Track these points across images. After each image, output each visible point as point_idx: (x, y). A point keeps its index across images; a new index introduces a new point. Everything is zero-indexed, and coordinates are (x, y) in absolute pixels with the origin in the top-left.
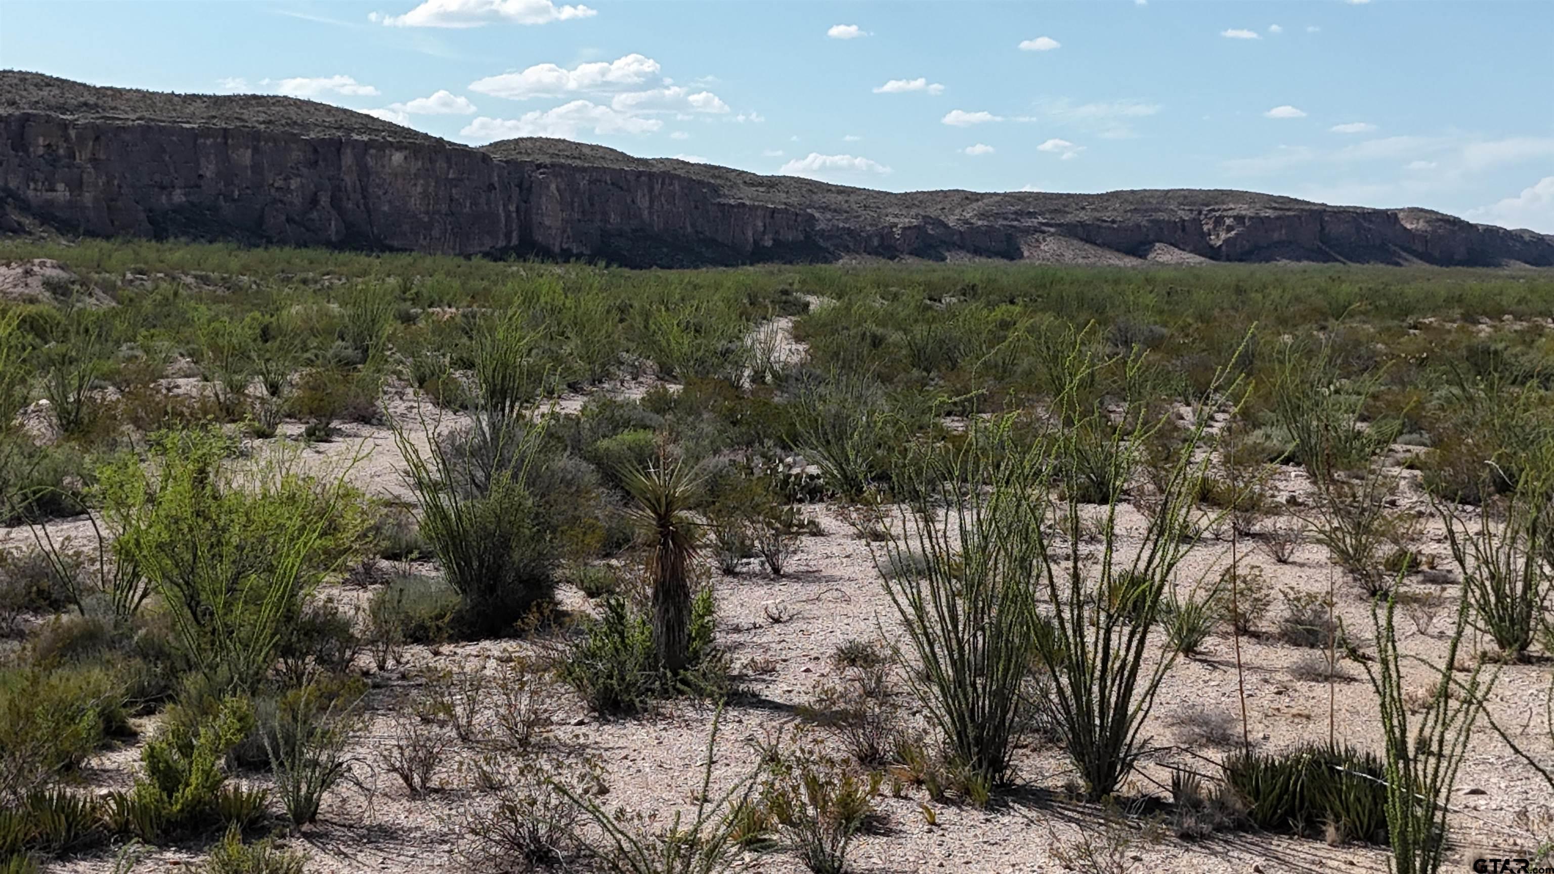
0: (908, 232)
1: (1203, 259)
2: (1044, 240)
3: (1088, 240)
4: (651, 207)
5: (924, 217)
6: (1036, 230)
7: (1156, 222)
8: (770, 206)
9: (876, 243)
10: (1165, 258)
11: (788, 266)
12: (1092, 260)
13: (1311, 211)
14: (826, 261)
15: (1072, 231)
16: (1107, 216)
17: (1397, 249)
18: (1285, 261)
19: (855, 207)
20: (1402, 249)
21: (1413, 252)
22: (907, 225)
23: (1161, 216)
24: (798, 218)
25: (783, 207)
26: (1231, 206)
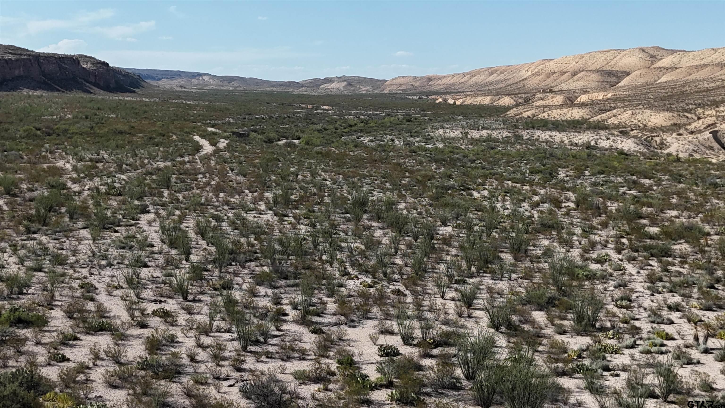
13: (33, 56)
18: (26, 90)
20: (85, 81)
21: (90, 83)
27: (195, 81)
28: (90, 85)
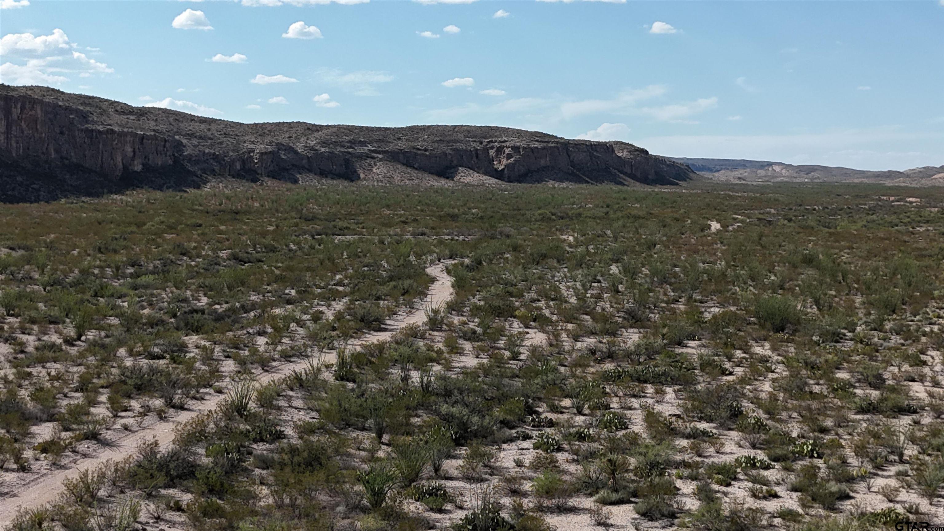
0: (265, 157)
2: (375, 165)
3: (408, 164)
5: (277, 144)
6: (367, 156)
7: (456, 150)
9: (238, 167)
10: (468, 180)
12: (416, 181)
13: (561, 143)
15: (397, 158)
16: (419, 145)
18: (552, 182)
19: (216, 135)
20: (619, 171)
21: (625, 174)
22: (264, 151)
23: (461, 146)
24: (167, 143)
25: (152, 133)
26: (505, 138)
27: (761, 172)
28: (624, 177)
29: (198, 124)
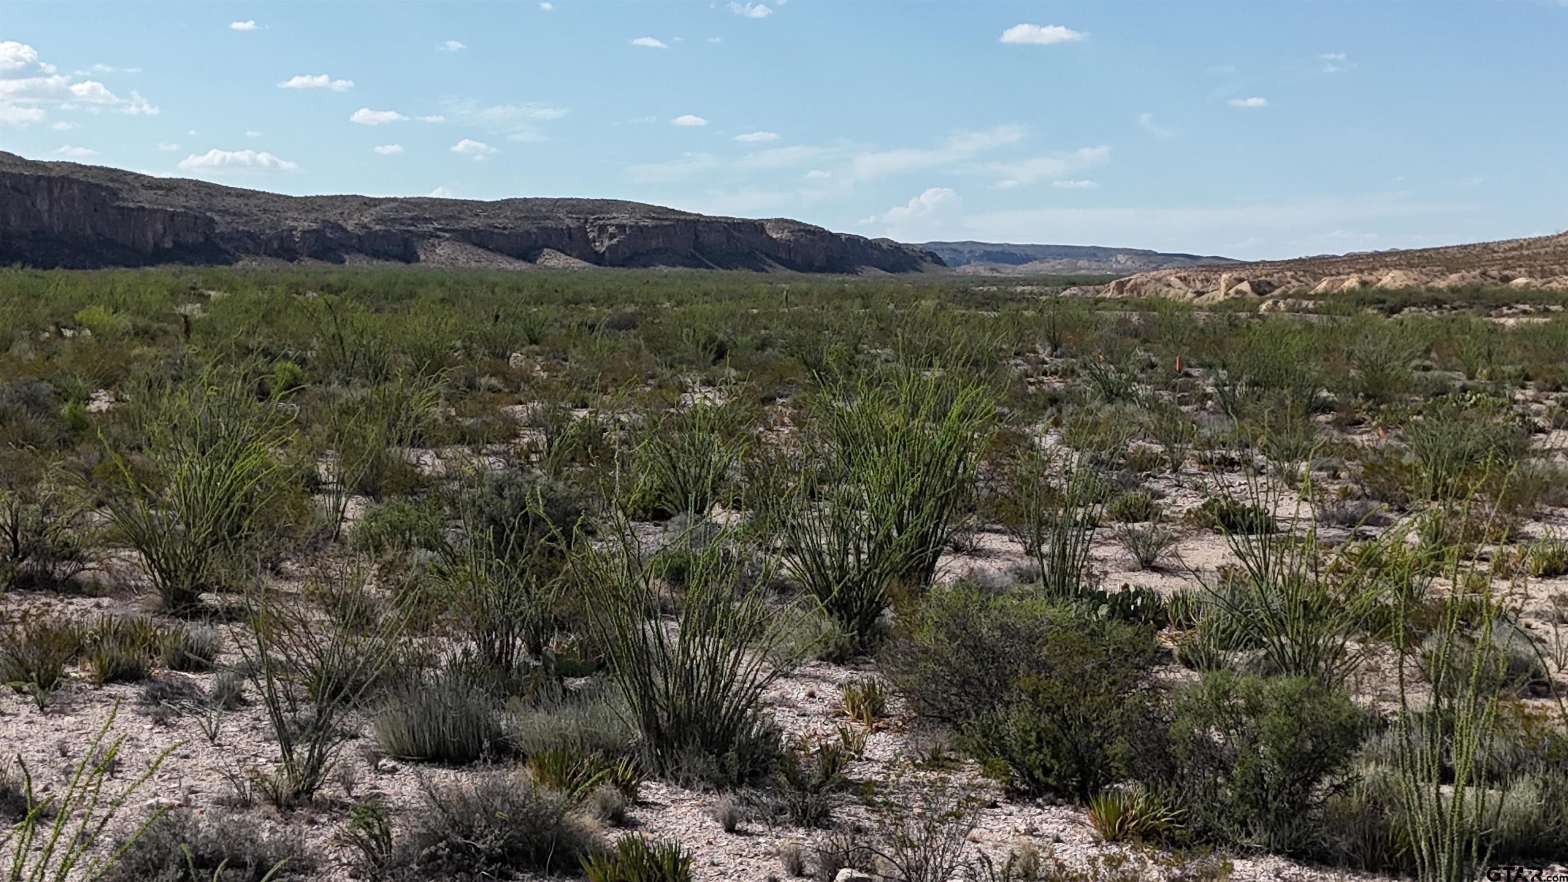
0: (307, 235)
1: (587, 264)
2: (439, 244)
3: (481, 245)
4: (50, 210)
5: (323, 221)
6: (431, 235)
7: (545, 229)
8: (169, 209)
9: (276, 246)
10: (552, 263)
11: (189, 268)
12: (484, 264)
13: (685, 220)
14: (229, 263)
15: (467, 237)
16: (499, 222)
17: (763, 256)
18: (662, 267)
19: (255, 210)
21: (775, 259)
22: (306, 228)
23: (550, 224)
24: (199, 221)
25: (183, 210)
26: (615, 215)
29: (235, 199)
